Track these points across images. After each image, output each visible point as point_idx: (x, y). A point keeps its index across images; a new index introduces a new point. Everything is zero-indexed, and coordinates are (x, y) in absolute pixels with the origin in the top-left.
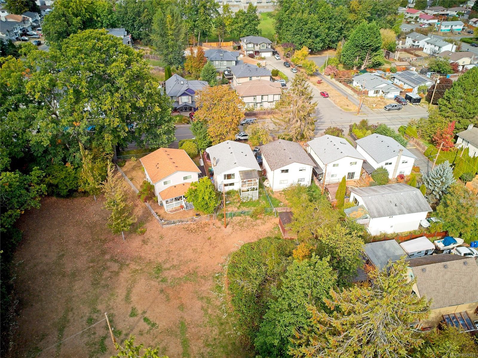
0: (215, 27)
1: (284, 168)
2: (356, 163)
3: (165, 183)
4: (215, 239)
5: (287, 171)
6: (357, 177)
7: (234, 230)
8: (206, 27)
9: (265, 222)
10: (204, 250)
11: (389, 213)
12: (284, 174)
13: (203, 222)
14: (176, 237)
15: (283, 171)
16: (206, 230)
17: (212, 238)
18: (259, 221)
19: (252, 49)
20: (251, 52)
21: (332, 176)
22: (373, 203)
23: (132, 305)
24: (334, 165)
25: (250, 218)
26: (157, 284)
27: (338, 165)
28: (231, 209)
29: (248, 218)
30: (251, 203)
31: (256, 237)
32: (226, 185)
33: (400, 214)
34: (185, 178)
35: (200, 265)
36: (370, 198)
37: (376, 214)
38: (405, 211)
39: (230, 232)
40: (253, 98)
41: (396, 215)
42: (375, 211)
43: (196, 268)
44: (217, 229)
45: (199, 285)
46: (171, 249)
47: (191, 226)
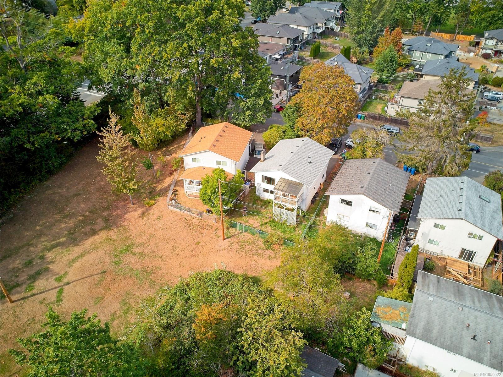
1: (347, 198)
2: (480, 238)
3: (194, 160)
4: (202, 246)
5: (349, 203)
6: (480, 260)
7: (229, 248)
9: (276, 257)
10: (182, 253)
11: (449, 343)
12: (343, 205)
13: (209, 222)
14: (171, 225)
15: (343, 201)
16: (203, 232)
17: (201, 244)
18: (269, 252)
19: (493, 47)
20: (489, 52)
21: (430, 241)
22: (430, 310)
23: (68, 269)
24: (436, 226)
25: (261, 243)
26: (109, 261)
27: (443, 228)
28: (253, 222)
29: (261, 242)
30: (282, 225)
31: (245, 268)
32: (265, 190)
33: (469, 357)
34: (218, 163)
35: (163, 266)
36: (431, 299)
37: (419, 331)
39: (223, 247)
40: (417, 101)
41: (461, 354)
43: (156, 268)
44: (215, 237)
45: (138, 288)
46: (156, 235)
47: (194, 220)
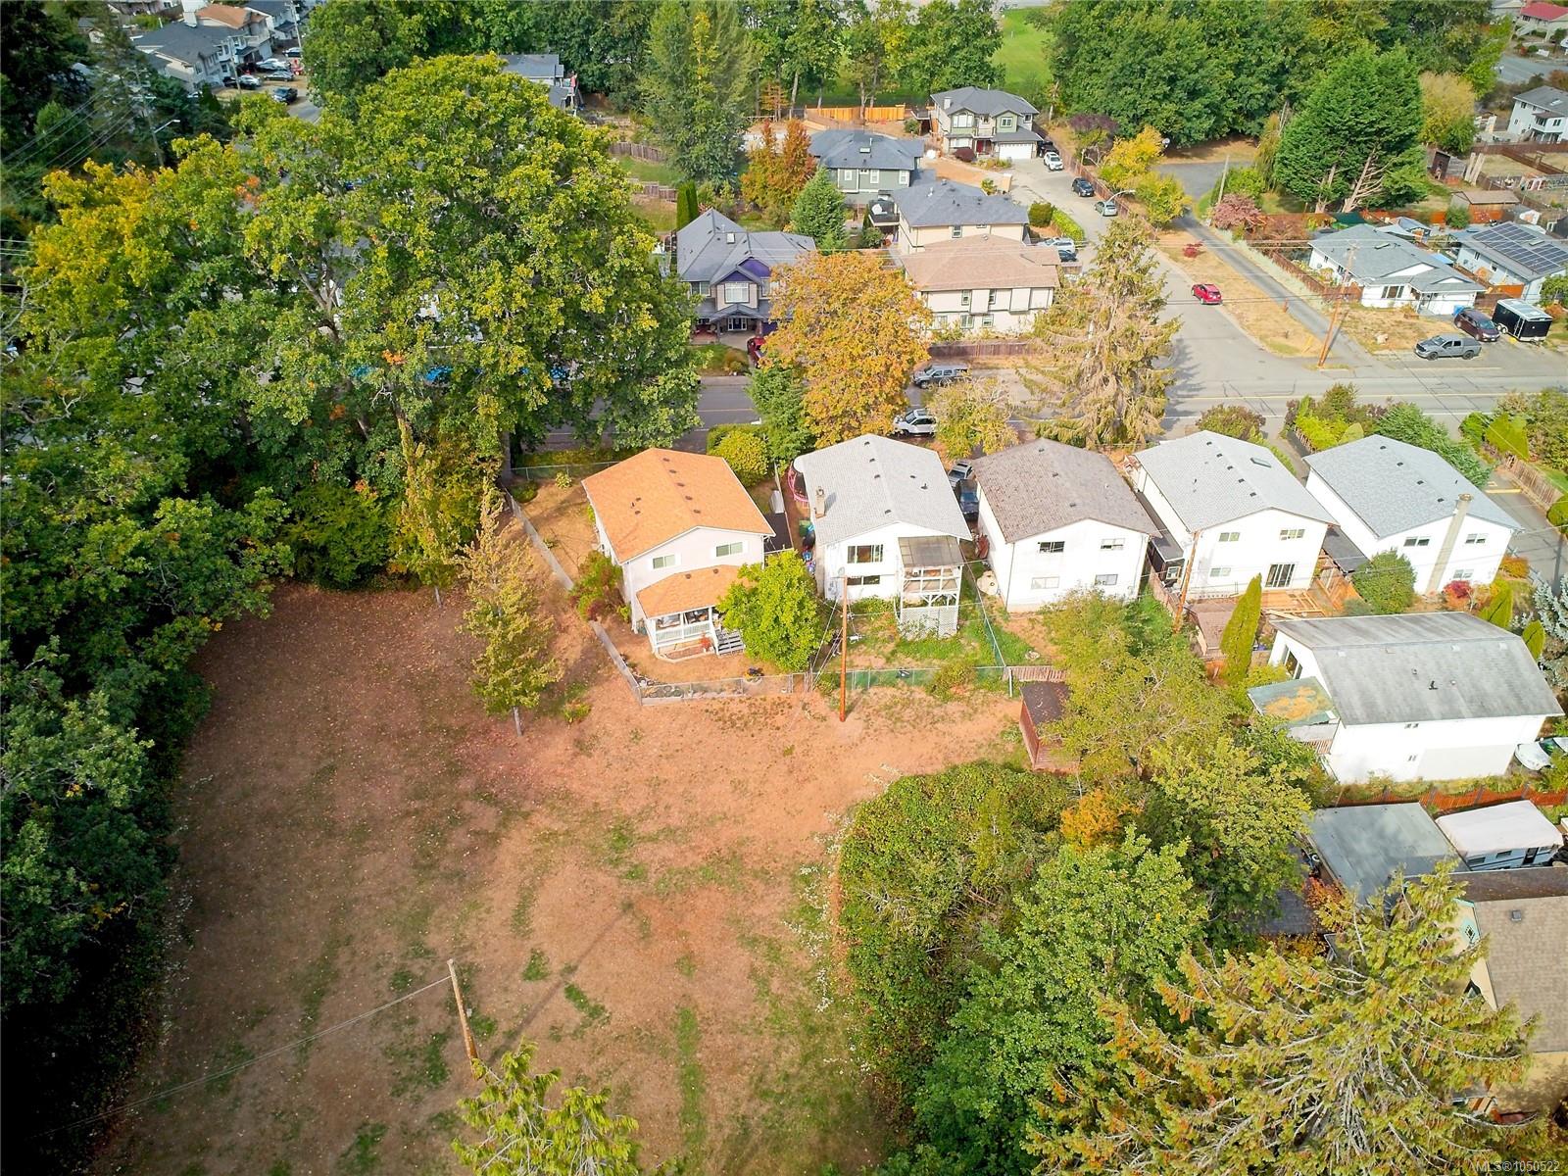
0: (851, 57)
1: (1051, 537)
2: (1301, 533)
3: (658, 563)
4: (806, 754)
5: (1059, 546)
6: (1301, 580)
7: (871, 731)
8: (820, 53)
9: (976, 711)
10: (768, 788)
11: (1408, 710)
12: (1048, 555)
13: (773, 695)
14: (681, 740)
15: (1045, 546)
16: (779, 724)
17: (798, 750)
18: (953, 707)
19: (970, 132)
20: (965, 143)
21: (1215, 572)
22: (1352, 673)
23: (530, 944)
24: (1224, 537)
25: (924, 695)
26: (614, 881)
27: (1236, 536)
28: (865, 661)
29: (920, 694)
30: (928, 645)
31: (940, 757)
32: (852, 582)
33: (1444, 718)
34: (722, 551)
35: (751, 833)
36: (1342, 654)
37: (1359, 712)
38: (1464, 708)
39: (856, 734)
40: (960, 296)
41: (1432, 719)
42: (1356, 701)
43: (740, 844)
44: (816, 723)
45: (745, 899)
46: (662, 777)
47: (732, 705)
